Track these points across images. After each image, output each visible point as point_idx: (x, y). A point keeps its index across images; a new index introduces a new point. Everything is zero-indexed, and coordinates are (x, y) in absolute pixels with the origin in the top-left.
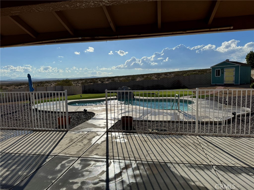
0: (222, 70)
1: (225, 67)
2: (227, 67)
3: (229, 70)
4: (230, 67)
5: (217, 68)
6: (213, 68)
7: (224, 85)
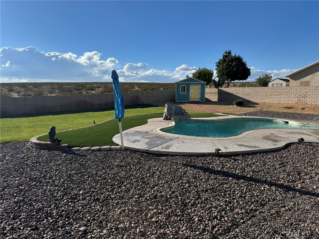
0: (187, 86)
1: (191, 84)
2: (192, 84)
3: (195, 87)
4: (195, 84)
5: (182, 84)
6: (177, 84)
7: (190, 102)
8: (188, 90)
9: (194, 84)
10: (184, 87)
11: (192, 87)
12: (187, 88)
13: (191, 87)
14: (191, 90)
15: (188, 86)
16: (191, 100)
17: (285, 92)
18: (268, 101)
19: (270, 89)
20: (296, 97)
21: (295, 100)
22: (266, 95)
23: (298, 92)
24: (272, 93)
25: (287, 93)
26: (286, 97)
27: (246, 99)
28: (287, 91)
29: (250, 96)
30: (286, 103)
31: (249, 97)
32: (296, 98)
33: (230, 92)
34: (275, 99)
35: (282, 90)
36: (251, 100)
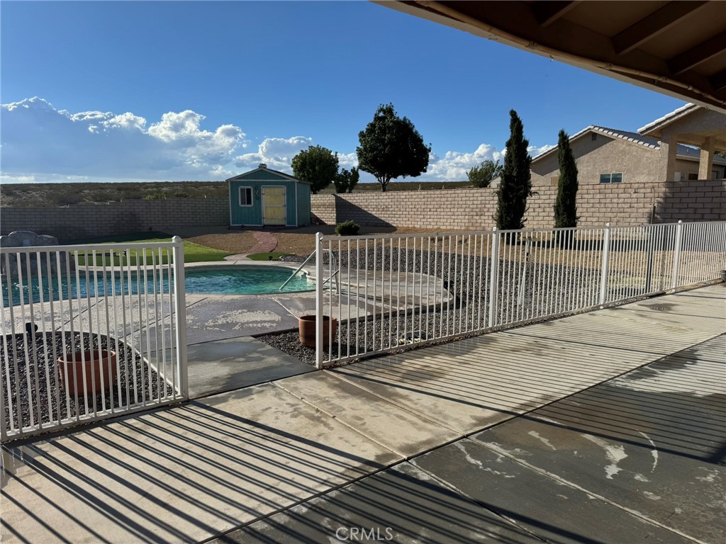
0: (255, 189)
1: (264, 183)
2: (267, 183)
3: (273, 190)
4: (274, 183)
5: (243, 184)
6: (232, 182)
7: (263, 227)
8: (258, 198)
9: (270, 183)
10: (249, 191)
11: (267, 190)
12: (255, 194)
13: (263, 192)
14: (263, 197)
15: (257, 188)
16: (266, 222)
17: (447, 203)
18: (419, 223)
19: (422, 196)
20: (466, 215)
21: (463, 221)
22: (415, 210)
23: (468, 202)
24: (426, 206)
25: (450, 204)
26: (449, 213)
27: (382, 219)
28: (450, 199)
29: (389, 212)
30: (449, 228)
31: (388, 216)
32: (467, 217)
33: (356, 204)
34: (431, 220)
35: (441, 197)
36: (390, 222)
